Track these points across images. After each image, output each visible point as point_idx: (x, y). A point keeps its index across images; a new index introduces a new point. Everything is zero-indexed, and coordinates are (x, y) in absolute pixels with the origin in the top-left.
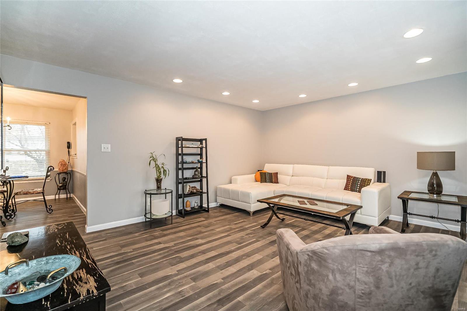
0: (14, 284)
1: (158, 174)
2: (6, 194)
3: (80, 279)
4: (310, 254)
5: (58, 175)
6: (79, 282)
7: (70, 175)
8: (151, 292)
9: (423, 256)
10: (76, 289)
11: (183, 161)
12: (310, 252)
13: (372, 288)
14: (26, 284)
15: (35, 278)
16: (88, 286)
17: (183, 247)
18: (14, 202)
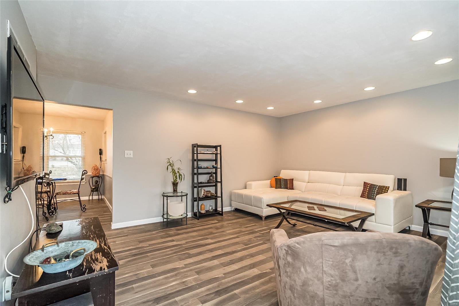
0: (48, 258)
1: (174, 178)
2: (49, 193)
3: (97, 260)
4: (286, 249)
5: (91, 179)
6: (96, 262)
7: (101, 179)
8: (159, 280)
9: (384, 252)
10: (93, 266)
11: (198, 166)
12: (286, 246)
13: (338, 281)
14: (56, 260)
15: (63, 256)
16: (101, 265)
17: (193, 245)
18: (55, 202)
